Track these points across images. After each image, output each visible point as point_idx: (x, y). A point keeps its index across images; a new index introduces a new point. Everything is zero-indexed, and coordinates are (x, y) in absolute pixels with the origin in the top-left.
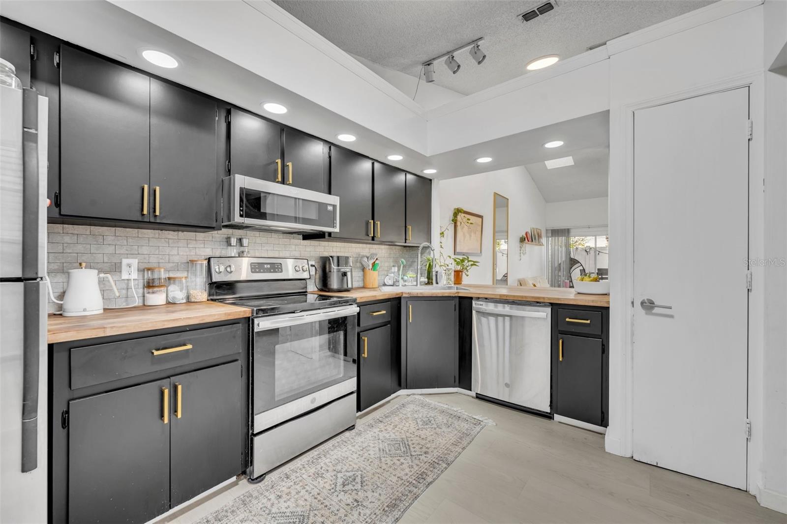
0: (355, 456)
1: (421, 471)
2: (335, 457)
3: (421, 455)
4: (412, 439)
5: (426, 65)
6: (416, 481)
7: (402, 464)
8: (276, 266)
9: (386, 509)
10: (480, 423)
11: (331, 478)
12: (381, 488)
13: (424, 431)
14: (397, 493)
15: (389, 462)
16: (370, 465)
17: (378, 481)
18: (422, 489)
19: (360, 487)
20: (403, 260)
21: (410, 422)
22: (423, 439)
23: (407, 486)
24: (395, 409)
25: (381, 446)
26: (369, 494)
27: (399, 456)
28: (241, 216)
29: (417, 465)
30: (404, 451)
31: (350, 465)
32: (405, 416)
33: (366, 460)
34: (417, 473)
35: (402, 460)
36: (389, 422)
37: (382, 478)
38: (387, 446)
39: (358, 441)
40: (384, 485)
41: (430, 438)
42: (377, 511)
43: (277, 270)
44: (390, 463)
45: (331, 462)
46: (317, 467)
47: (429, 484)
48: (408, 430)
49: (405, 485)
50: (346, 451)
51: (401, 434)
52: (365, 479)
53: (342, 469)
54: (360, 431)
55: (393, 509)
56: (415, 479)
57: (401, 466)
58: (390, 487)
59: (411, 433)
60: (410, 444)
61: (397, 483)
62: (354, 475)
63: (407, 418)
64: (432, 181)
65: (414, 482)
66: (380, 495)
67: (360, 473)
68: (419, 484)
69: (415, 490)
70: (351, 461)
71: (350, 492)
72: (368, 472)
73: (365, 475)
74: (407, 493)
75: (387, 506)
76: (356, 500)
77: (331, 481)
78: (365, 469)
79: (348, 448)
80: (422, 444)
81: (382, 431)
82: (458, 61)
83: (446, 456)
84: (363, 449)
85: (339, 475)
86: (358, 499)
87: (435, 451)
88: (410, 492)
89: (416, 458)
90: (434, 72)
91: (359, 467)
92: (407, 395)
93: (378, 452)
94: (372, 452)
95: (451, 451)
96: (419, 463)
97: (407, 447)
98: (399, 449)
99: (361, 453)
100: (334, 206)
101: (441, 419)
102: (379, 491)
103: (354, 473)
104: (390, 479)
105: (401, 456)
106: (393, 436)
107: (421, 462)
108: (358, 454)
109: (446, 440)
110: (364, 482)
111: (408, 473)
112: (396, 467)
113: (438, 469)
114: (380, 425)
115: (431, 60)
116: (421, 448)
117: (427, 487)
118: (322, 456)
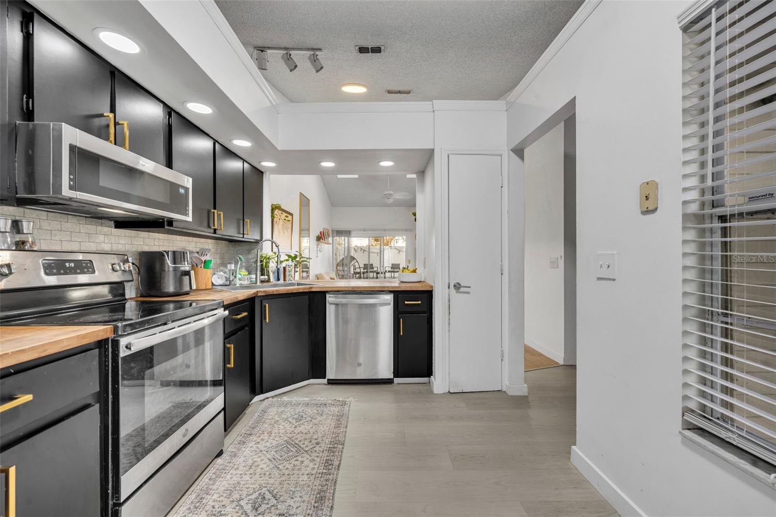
0: (246, 478)
1: (323, 460)
2: (222, 489)
3: (314, 447)
4: (296, 437)
5: (259, 50)
6: (326, 469)
7: (302, 462)
8: (84, 265)
9: (316, 505)
10: (345, 403)
11: (234, 510)
12: (297, 491)
13: (303, 427)
14: (316, 487)
15: (287, 466)
16: (270, 478)
17: (290, 487)
18: (335, 473)
19: (276, 501)
20: (241, 256)
21: (282, 424)
22: (306, 433)
23: (321, 477)
24: (257, 418)
25: (268, 456)
26: (290, 502)
27: (295, 457)
28: (71, 188)
29: (318, 457)
30: (296, 451)
31: (248, 488)
32: (273, 421)
33: (262, 475)
34: (322, 463)
35: (300, 459)
36: (260, 432)
37: (292, 483)
38: (275, 453)
39: (238, 463)
40: (298, 487)
41: (312, 431)
42: (308, 511)
43: (86, 270)
44: (291, 466)
45: (222, 496)
46: (206, 508)
47: (339, 467)
48: (286, 431)
49: (318, 477)
50: (231, 478)
51: (281, 438)
52: (275, 492)
53: (240, 495)
54: (232, 452)
55: (323, 502)
56: (324, 469)
57: (303, 465)
58: (306, 486)
59: (290, 433)
60: (297, 442)
61: (309, 479)
62: (260, 494)
63: (276, 422)
64: (264, 174)
65: (324, 471)
66: (301, 497)
67: (265, 489)
68: (330, 471)
69: (331, 477)
70: (246, 484)
71: (267, 511)
72: (273, 484)
73: (272, 489)
74: (325, 483)
75: (315, 502)
76: (280, 514)
77: (237, 512)
78: (268, 484)
79: (232, 474)
80: (308, 438)
81: (258, 443)
82: (295, 60)
83: (337, 439)
84: (251, 467)
85: (242, 503)
86: (281, 512)
87: (325, 439)
88: (327, 480)
89: (311, 452)
90: (268, 61)
91: (260, 485)
92: (261, 401)
93: (270, 463)
94: (264, 466)
95: (338, 434)
96: (318, 455)
97: (297, 446)
98: (289, 451)
99: (252, 471)
100: (187, 189)
101: (310, 411)
102: (298, 495)
103: (258, 493)
104: (300, 479)
105: (297, 456)
106: (274, 443)
107: (319, 453)
108: (248, 475)
109: (327, 427)
110: (276, 495)
111: (314, 466)
112: (299, 467)
113: (337, 451)
114: (251, 438)
115: (265, 48)
116: (310, 442)
117: (338, 469)
118: (203, 496)
